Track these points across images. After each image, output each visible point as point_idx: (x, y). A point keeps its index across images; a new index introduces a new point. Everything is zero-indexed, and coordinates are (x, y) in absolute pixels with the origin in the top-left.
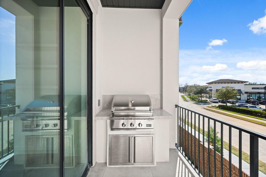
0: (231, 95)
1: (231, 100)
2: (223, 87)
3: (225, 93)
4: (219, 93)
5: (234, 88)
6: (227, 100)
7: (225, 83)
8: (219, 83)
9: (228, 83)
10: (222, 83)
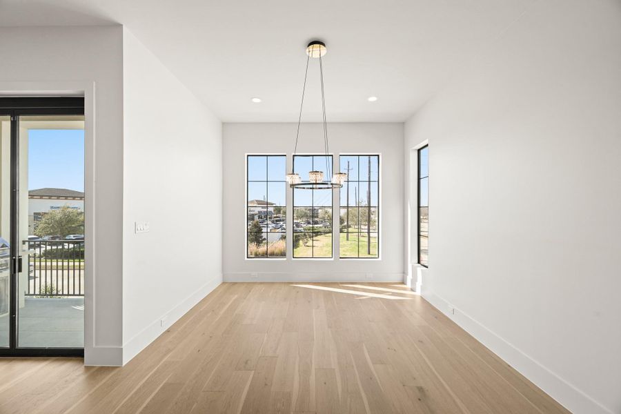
0: (73, 226)
1: (72, 236)
2: (52, 207)
3: (60, 223)
4: (46, 223)
5: (79, 211)
6: (65, 236)
7: (58, 197)
8: (41, 197)
9: (66, 198)
10: (50, 197)
